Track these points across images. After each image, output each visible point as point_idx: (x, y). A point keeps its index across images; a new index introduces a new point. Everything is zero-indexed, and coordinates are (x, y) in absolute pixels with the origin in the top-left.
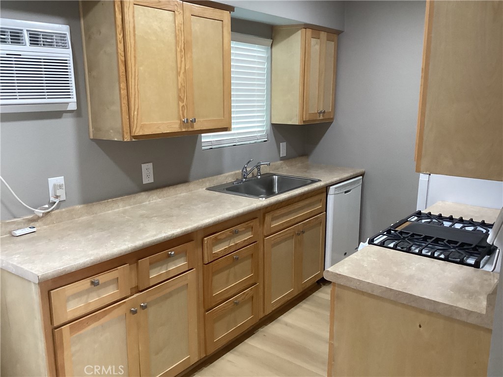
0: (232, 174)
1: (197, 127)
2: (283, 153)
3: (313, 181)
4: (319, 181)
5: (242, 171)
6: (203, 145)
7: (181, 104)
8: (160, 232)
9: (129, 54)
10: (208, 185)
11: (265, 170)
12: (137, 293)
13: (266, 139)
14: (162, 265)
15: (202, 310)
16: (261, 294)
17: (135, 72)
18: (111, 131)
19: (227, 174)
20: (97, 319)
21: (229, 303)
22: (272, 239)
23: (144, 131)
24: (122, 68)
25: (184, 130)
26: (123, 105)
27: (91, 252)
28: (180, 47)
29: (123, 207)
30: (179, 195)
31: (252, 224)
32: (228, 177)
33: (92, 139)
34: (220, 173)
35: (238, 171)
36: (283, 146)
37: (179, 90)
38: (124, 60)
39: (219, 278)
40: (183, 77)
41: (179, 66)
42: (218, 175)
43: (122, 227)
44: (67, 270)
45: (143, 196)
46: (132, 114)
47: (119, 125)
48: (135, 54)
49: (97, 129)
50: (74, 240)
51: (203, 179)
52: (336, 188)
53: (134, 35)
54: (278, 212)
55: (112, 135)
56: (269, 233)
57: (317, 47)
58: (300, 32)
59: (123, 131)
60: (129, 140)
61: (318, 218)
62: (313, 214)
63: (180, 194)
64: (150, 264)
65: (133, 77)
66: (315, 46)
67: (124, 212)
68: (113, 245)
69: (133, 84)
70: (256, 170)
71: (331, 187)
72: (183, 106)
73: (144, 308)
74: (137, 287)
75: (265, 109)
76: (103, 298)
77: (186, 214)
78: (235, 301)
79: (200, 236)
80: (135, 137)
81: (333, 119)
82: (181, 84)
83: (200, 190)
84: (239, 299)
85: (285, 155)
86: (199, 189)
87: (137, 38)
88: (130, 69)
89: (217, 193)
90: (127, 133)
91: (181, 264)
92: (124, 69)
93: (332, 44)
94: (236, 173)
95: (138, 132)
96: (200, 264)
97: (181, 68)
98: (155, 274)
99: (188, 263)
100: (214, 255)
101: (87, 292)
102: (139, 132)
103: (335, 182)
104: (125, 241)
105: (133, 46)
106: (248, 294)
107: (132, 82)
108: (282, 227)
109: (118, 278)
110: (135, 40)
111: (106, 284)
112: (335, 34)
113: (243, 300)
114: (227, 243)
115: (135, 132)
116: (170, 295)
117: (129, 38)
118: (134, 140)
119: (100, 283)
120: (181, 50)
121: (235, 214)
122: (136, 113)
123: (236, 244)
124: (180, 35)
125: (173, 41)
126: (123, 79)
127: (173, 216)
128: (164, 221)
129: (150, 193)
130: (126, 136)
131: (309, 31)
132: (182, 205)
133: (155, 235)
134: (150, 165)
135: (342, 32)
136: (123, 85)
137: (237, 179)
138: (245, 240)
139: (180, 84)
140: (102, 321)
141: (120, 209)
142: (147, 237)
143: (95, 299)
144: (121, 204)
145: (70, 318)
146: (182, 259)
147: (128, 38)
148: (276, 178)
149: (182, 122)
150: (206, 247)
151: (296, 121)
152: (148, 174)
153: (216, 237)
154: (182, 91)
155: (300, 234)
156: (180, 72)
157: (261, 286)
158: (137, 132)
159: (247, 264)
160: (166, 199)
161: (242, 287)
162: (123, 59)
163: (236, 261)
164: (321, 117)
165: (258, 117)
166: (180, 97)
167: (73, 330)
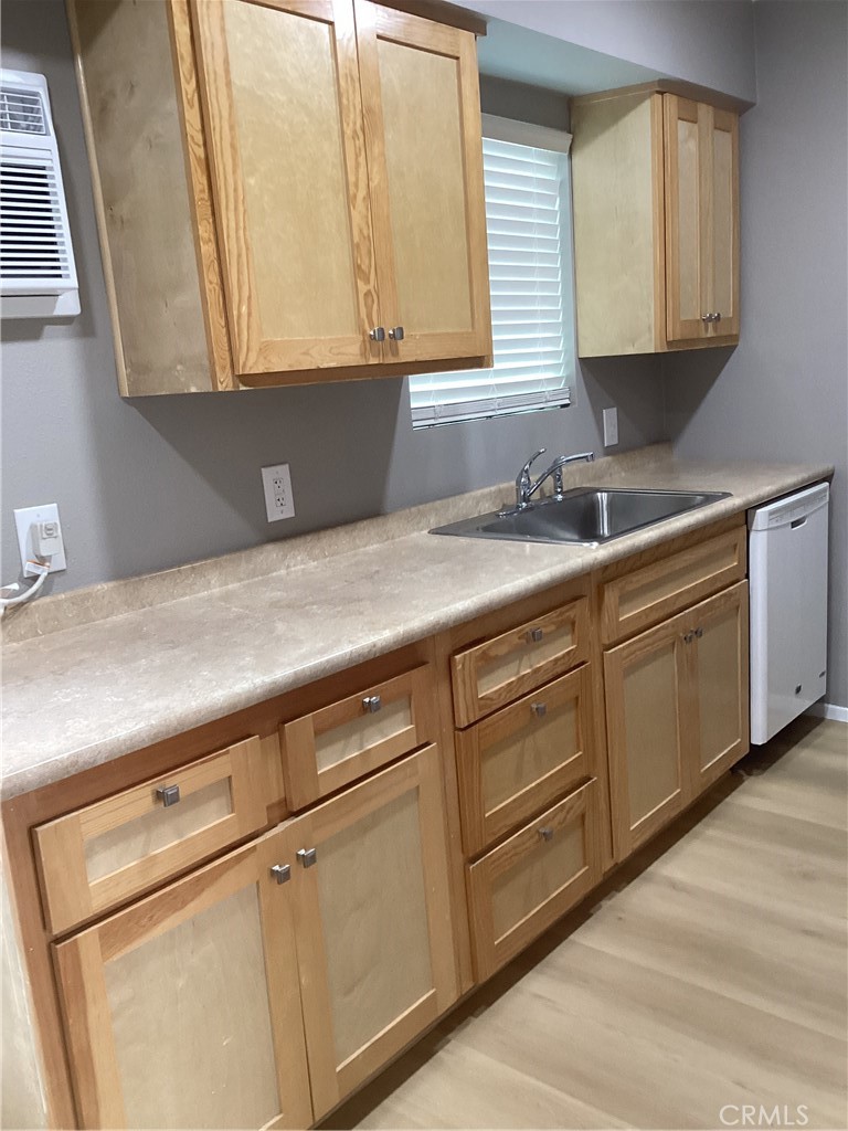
0: (490, 493)
1: (408, 352)
2: (611, 437)
3: (710, 499)
4: (726, 495)
5: (518, 482)
6: (414, 417)
7: (363, 288)
8: (337, 642)
9: (216, 138)
10: (434, 522)
11: (573, 478)
12: (286, 819)
13: (567, 401)
14: (348, 736)
15: (459, 858)
16: (603, 806)
17: (235, 190)
18: (179, 367)
19: (479, 492)
20: (177, 903)
21: (527, 836)
22: (625, 653)
23: (270, 361)
24: (200, 180)
25: (373, 361)
26: (208, 286)
27: (148, 705)
28: (351, 125)
29: (221, 586)
30: (362, 549)
31: (571, 614)
32: (481, 501)
33: (125, 398)
34: (459, 490)
35: (504, 485)
36: (610, 416)
37: (355, 247)
38: (203, 156)
39: (498, 767)
40: (364, 211)
41: (352, 179)
42: (454, 495)
43: (227, 634)
44: (81, 760)
45: (271, 553)
46: (235, 313)
47: (199, 347)
48: (233, 138)
49: (139, 369)
50: (98, 674)
51: (421, 507)
52: (771, 513)
53: (229, 84)
54: (634, 579)
55: (183, 379)
56: (615, 638)
57: (692, 146)
58: (647, 104)
59: (212, 364)
60: (230, 389)
61: (730, 595)
62: (719, 585)
63: (365, 546)
64: (318, 733)
65: (232, 206)
66: (689, 141)
67: (227, 597)
68: (210, 681)
69: (233, 224)
70: (550, 480)
71: (758, 511)
72: (368, 294)
73: (308, 861)
74: (284, 802)
75: (560, 320)
76: (193, 837)
77: (396, 592)
78: (542, 830)
79: (442, 651)
80: (245, 379)
81: (736, 338)
82: (361, 231)
83: (415, 534)
84: (550, 824)
85: (616, 442)
86: (411, 533)
87: (234, 92)
88: (220, 182)
89: (463, 541)
90: (224, 368)
91: (395, 730)
92: (205, 182)
93: (726, 140)
94: (500, 491)
95: (254, 364)
96: (448, 729)
97: (356, 186)
98: (332, 761)
99: (417, 727)
100: (482, 702)
101: (146, 823)
102: (256, 363)
103: (768, 496)
104: (241, 669)
105: (225, 114)
106: (571, 808)
107: (228, 220)
108: (644, 622)
109: (230, 777)
110: (230, 96)
111: (198, 799)
112: (732, 111)
113: (560, 823)
114: (513, 666)
115: (244, 364)
116: (375, 819)
117: (213, 91)
118: (243, 388)
119: (181, 795)
120: (355, 132)
121: (532, 585)
122: (244, 309)
123: (536, 671)
124: (351, 92)
125: (333, 108)
126: (203, 210)
127: (359, 600)
128: (339, 612)
129: (287, 545)
130: (221, 376)
131: (671, 101)
132: (377, 572)
133: (322, 651)
134: (283, 471)
135: (752, 105)
136: (205, 230)
137: (504, 505)
138: (557, 660)
139: (356, 232)
140: (192, 908)
141: (214, 590)
142: (305, 657)
143: (172, 844)
144: (214, 578)
145: (98, 904)
146: (401, 716)
147: (210, 90)
148: (603, 497)
149: (367, 339)
150: (459, 680)
151: (648, 344)
152: (278, 496)
153: (484, 652)
154: (364, 251)
155: (690, 638)
156: (355, 196)
157: (602, 786)
158: (250, 363)
159: (565, 724)
160: (329, 562)
161: (555, 790)
162: (200, 152)
163: (539, 716)
164: (711, 334)
165: (546, 341)
166: (359, 267)
167: (109, 942)
